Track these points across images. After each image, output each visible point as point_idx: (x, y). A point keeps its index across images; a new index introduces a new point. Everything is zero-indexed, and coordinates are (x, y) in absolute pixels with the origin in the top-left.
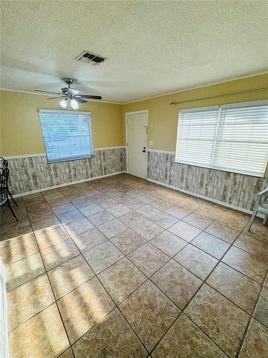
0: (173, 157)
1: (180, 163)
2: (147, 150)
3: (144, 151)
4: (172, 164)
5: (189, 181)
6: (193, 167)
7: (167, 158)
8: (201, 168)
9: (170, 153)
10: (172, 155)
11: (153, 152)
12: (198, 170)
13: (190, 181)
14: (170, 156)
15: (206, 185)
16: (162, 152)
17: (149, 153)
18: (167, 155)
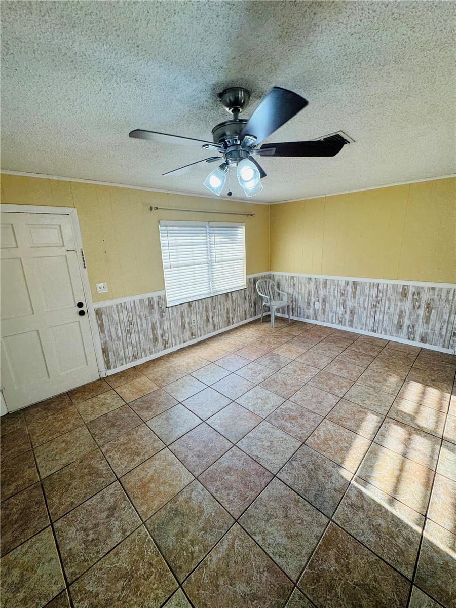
0: (161, 299)
1: (176, 305)
2: (91, 307)
3: (82, 313)
4: (162, 312)
5: (193, 324)
6: (194, 303)
7: (151, 306)
8: (204, 300)
9: (154, 295)
10: (160, 296)
11: (112, 307)
12: (200, 304)
13: (195, 324)
14: (156, 300)
15: (212, 318)
16: (137, 298)
17: (98, 313)
18: (150, 300)
